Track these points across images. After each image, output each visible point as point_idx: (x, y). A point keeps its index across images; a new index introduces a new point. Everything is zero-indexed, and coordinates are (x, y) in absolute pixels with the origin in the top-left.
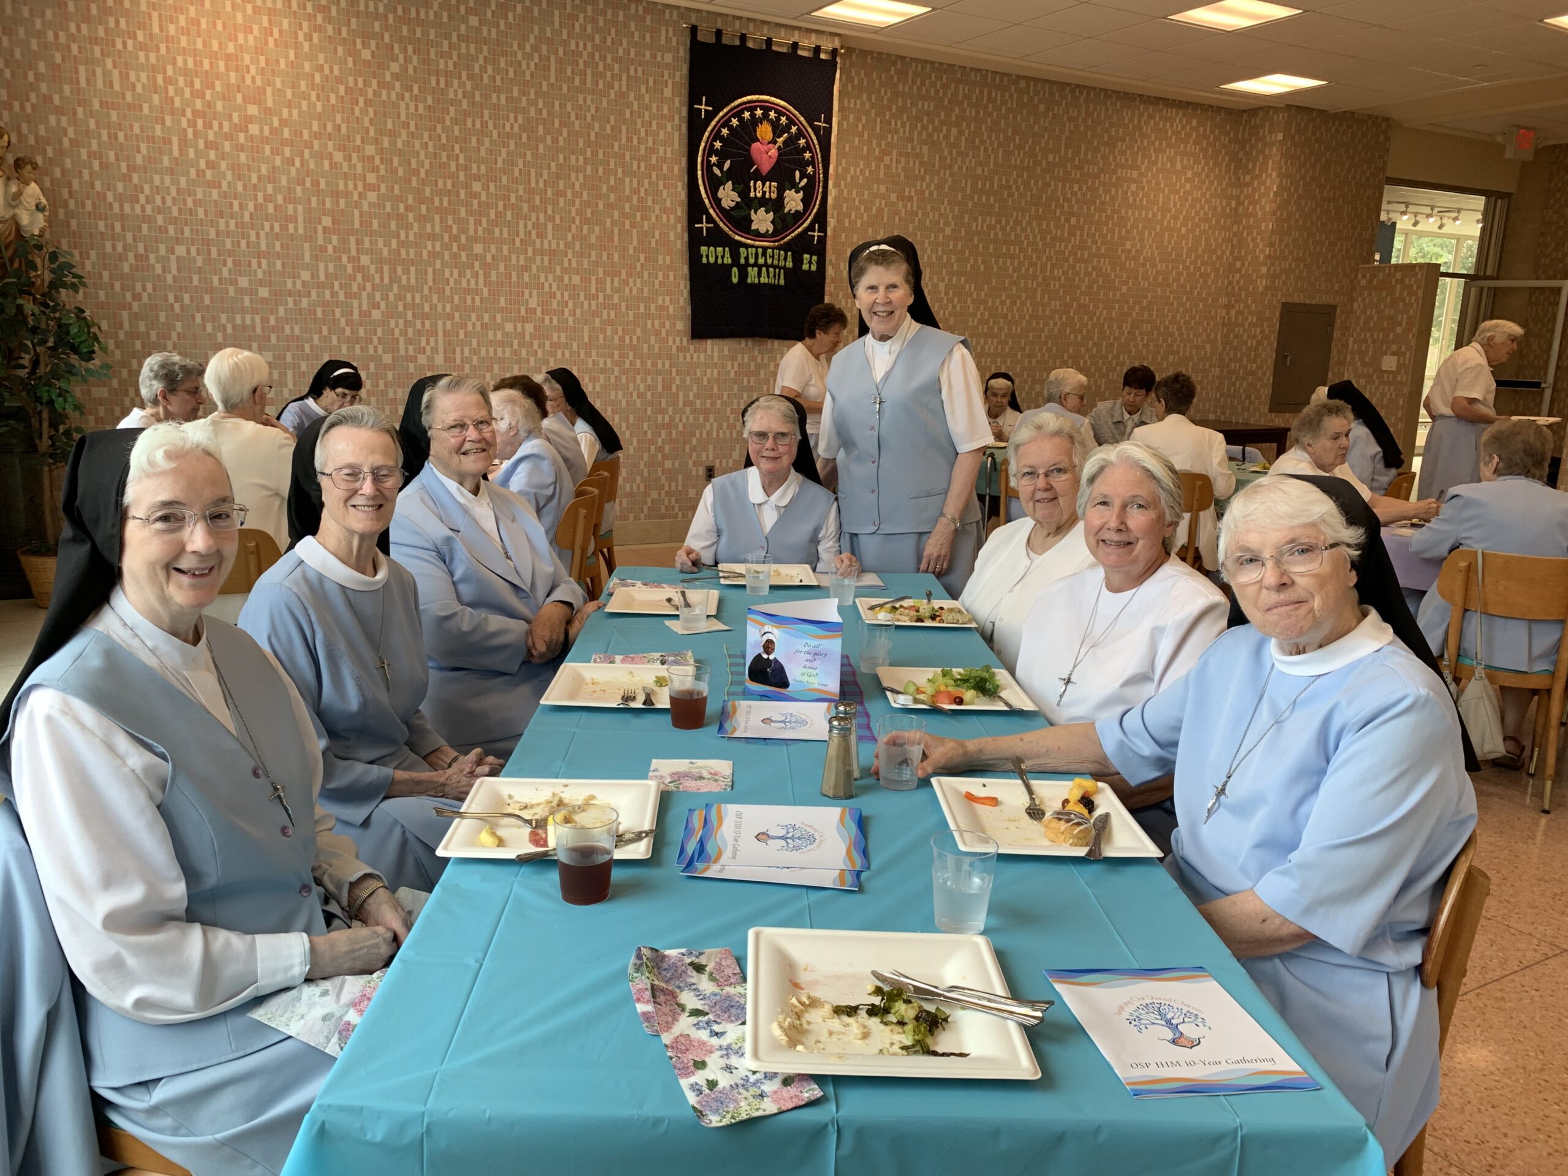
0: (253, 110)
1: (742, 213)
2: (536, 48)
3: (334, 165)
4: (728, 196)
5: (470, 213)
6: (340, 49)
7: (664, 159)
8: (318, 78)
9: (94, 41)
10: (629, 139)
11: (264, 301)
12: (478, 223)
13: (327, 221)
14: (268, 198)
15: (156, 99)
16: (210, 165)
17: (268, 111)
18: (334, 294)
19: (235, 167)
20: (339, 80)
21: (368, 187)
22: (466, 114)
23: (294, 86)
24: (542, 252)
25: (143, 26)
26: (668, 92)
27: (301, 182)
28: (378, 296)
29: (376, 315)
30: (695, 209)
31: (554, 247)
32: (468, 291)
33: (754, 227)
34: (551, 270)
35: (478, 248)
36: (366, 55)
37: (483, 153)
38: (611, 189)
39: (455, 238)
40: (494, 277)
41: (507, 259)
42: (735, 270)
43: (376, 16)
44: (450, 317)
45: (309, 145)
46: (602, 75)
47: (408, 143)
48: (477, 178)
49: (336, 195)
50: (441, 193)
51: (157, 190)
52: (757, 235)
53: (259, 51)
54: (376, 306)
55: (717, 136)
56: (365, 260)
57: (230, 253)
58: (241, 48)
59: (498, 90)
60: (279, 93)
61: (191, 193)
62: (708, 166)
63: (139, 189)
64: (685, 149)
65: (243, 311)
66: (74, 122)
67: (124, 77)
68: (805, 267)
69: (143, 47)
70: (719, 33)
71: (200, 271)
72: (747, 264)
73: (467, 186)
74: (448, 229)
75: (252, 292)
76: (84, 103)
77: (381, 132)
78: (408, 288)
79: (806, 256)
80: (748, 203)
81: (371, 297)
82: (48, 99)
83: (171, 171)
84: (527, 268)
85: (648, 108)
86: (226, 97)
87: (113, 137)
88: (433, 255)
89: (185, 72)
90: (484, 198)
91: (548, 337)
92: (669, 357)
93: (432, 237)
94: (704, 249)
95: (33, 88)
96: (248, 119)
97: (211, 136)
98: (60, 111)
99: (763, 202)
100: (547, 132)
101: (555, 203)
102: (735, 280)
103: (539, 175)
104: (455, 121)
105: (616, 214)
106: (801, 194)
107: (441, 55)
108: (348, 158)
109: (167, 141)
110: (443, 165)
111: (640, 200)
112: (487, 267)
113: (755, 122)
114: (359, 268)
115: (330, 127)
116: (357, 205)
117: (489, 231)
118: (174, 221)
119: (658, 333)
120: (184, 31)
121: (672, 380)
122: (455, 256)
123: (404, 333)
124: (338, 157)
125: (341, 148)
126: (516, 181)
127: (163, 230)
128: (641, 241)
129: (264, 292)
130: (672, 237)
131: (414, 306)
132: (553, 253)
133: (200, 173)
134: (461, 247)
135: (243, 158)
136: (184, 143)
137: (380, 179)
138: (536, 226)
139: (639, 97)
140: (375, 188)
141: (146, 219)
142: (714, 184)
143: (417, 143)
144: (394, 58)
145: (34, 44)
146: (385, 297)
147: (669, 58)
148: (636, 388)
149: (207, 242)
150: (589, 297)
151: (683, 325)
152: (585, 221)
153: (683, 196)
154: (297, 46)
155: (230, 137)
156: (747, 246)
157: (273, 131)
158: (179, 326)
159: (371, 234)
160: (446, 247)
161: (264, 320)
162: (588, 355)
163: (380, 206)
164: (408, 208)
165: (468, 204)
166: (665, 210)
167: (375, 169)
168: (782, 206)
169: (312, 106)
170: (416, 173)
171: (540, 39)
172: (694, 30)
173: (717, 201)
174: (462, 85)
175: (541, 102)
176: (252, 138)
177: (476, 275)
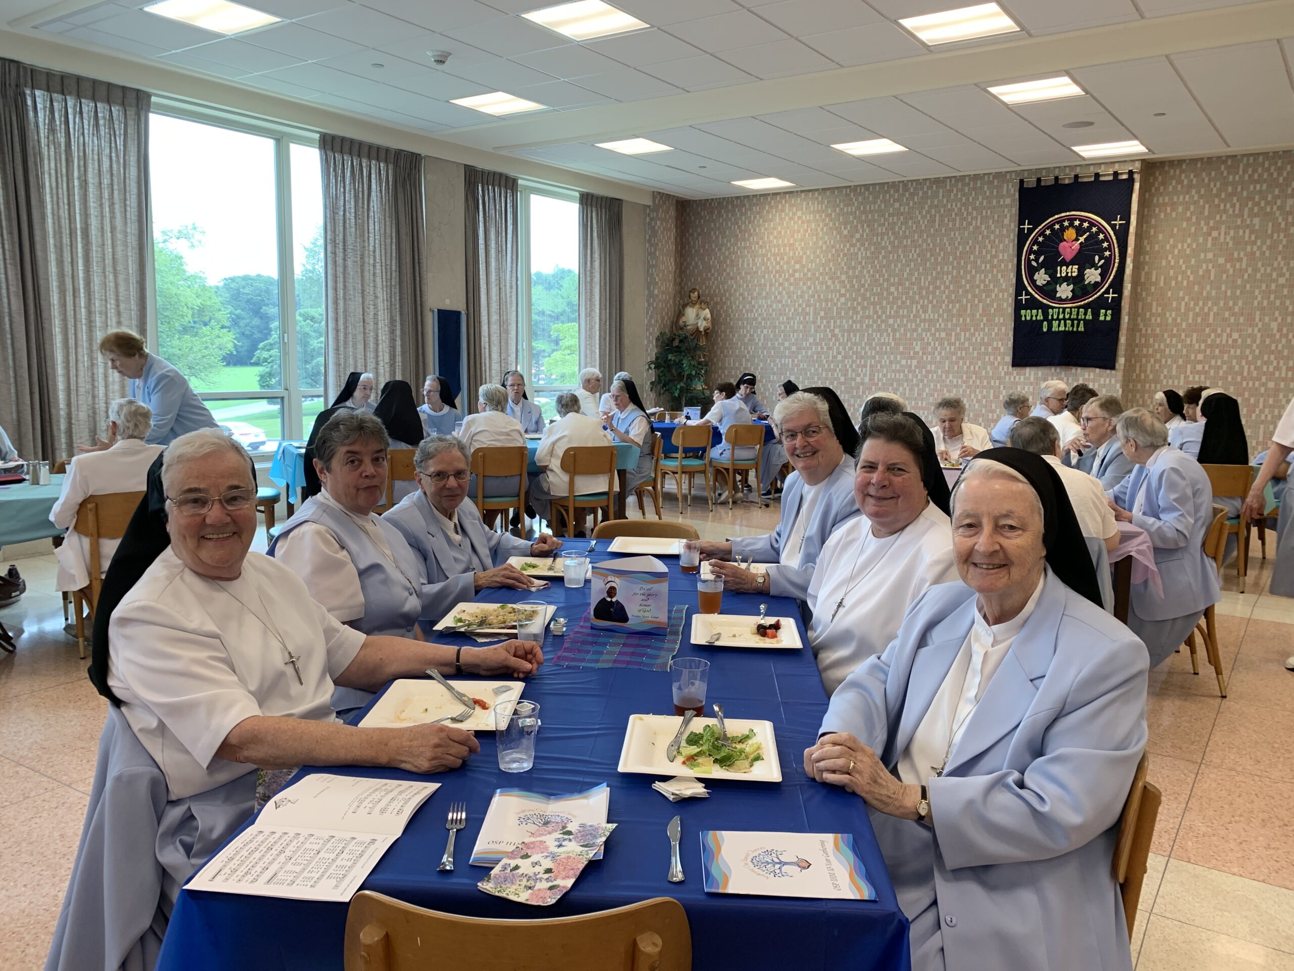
0: (797, 266)
1: (1050, 287)
2: (928, 212)
3: (827, 287)
4: (1042, 278)
5: (888, 303)
6: (835, 232)
7: (1002, 261)
8: (824, 248)
9: (745, 248)
10: (980, 252)
11: (793, 352)
12: (892, 308)
13: (822, 314)
14: (800, 305)
15: (763, 268)
16: (780, 293)
17: (803, 266)
18: (822, 348)
19: (788, 293)
20: (833, 247)
21: (841, 295)
22: (890, 252)
23: (814, 253)
24: (924, 321)
25: (762, 238)
26: (1006, 221)
27: (813, 296)
28: (841, 348)
29: (840, 357)
30: (1020, 287)
31: (932, 317)
32: (883, 344)
33: (1058, 295)
34: (929, 330)
35: (891, 321)
36: (846, 232)
37: (897, 271)
38: (968, 282)
39: (879, 317)
40: (898, 336)
41: (906, 325)
42: (1045, 323)
43: (851, 213)
44: (874, 358)
45: (818, 279)
46: (965, 219)
47: (861, 272)
48: (893, 285)
49: (827, 300)
50: (874, 295)
51: (760, 306)
52: (1060, 300)
53: (802, 240)
54: (839, 353)
55: (1035, 242)
56: (837, 331)
57: (783, 331)
58: (795, 240)
59: (906, 237)
60: (808, 257)
61: (771, 306)
62: (1029, 261)
63: (754, 307)
64: (1016, 252)
65: (785, 357)
66: (736, 282)
67: (754, 260)
68: (1102, 318)
69: (761, 247)
70: (1039, 180)
71: (771, 340)
72: (1053, 319)
73: (887, 289)
74: (876, 312)
75: (789, 348)
76: (739, 274)
77: (849, 268)
78: (855, 344)
79: (1103, 311)
80: (1055, 281)
81: (838, 349)
82: (729, 274)
83: (766, 298)
84: (915, 330)
85: (993, 232)
86: (788, 263)
87: (748, 286)
88: (868, 326)
89: (775, 255)
90: (896, 294)
91: (924, 367)
92: (999, 378)
93: (868, 317)
94: (1023, 312)
95: (725, 270)
96: (795, 271)
97: (781, 281)
98: (732, 278)
99: (1067, 279)
100: (932, 255)
101: (933, 293)
102: (1045, 330)
103: (926, 279)
104: (884, 257)
105: (970, 296)
106: (1099, 271)
107: (880, 225)
108: (834, 283)
109: (765, 285)
110: (876, 280)
111: (985, 286)
112: (894, 331)
113: (1063, 229)
114: (834, 335)
115: (827, 269)
116: (836, 304)
117: (897, 312)
118: (764, 319)
119: (993, 363)
120: (775, 238)
121: (1000, 393)
122: (879, 326)
123: (851, 366)
124: (830, 283)
125: (831, 278)
126: (913, 284)
127: (760, 323)
128: (984, 310)
129: (794, 348)
130: (1005, 305)
131: (857, 353)
132: (930, 321)
133: (776, 297)
134: (882, 321)
135: (792, 288)
136: (771, 285)
137: (847, 291)
138: (922, 307)
139: (988, 227)
140: (844, 295)
141: (755, 319)
142: (1032, 271)
143: (865, 271)
144: (857, 231)
145: (727, 253)
146: (844, 349)
147: (1008, 201)
148: (976, 396)
149: (775, 327)
150: (950, 344)
151: (1009, 359)
152: (951, 301)
153: (1014, 281)
154: (817, 234)
155: (787, 280)
156: (1053, 308)
157: (805, 275)
158: (761, 365)
159: (841, 318)
160: (875, 322)
161: (793, 361)
162: (947, 377)
163: (845, 304)
164: (858, 304)
165: (887, 299)
166: (1001, 291)
167: (845, 287)
168: (1084, 280)
169: (821, 260)
170: (863, 286)
171: (931, 207)
172: (1022, 182)
173: (1033, 282)
174: (889, 238)
175: (929, 240)
176: (795, 279)
177: (889, 335)
